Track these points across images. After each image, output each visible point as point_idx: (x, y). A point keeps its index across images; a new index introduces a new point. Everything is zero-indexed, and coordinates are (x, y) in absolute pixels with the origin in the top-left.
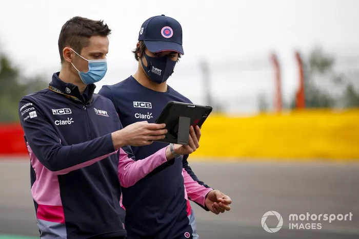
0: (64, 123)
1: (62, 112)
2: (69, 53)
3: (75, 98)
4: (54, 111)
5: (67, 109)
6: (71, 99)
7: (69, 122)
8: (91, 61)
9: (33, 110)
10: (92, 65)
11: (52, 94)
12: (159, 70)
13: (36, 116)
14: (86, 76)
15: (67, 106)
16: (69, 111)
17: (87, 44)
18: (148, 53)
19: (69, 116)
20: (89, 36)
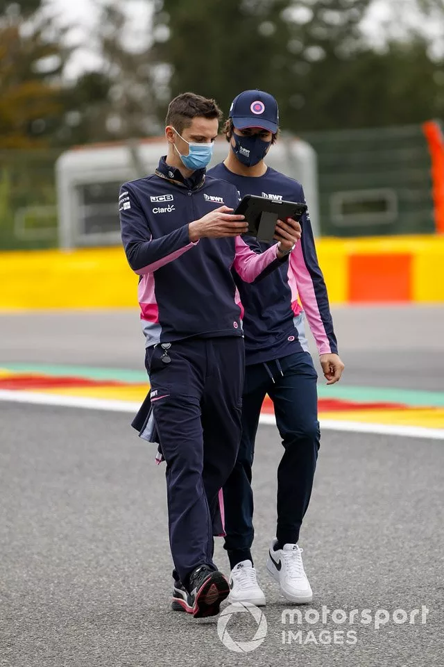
0: (163, 210)
1: (162, 199)
2: (171, 133)
3: (179, 183)
4: (153, 199)
5: (168, 196)
6: (175, 184)
7: (170, 209)
8: (191, 144)
9: (127, 201)
10: (193, 149)
11: (156, 179)
12: (247, 151)
13: (129, 207)
14: (188, 160)
15: (170, 191)
16: (169, 197)
17: (189, 125)
18: (237, 132)
19: (171, 203)
20: (191, 117)
